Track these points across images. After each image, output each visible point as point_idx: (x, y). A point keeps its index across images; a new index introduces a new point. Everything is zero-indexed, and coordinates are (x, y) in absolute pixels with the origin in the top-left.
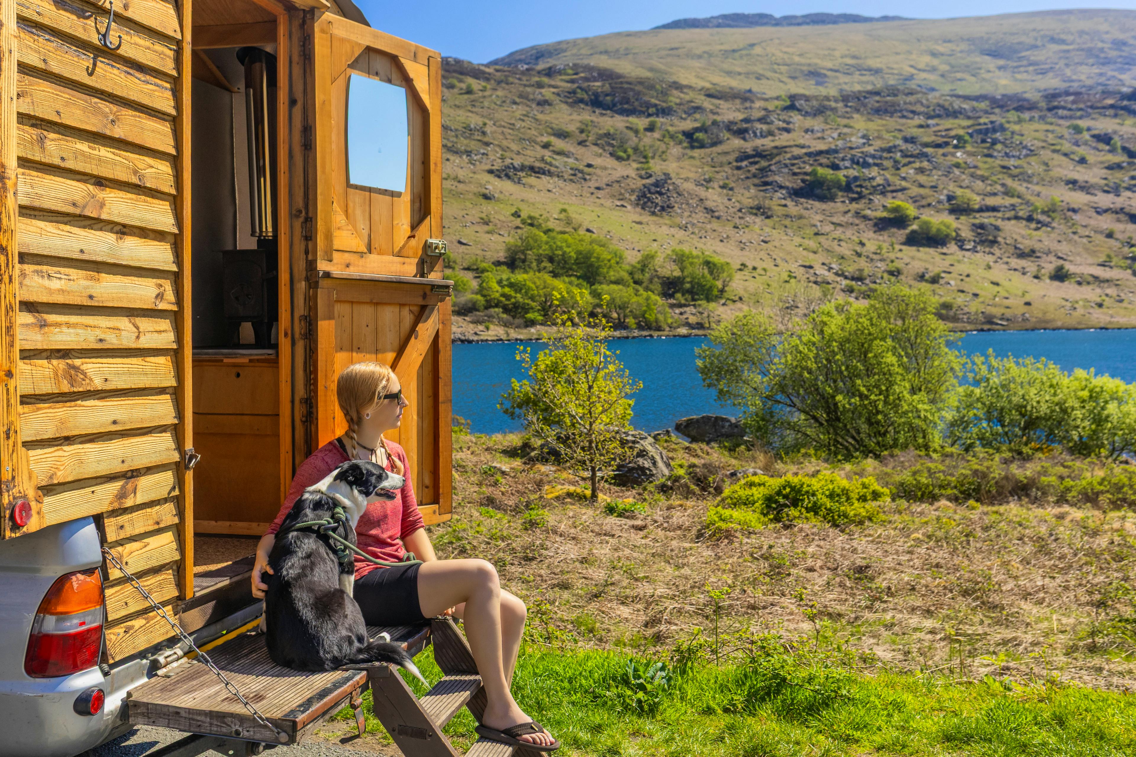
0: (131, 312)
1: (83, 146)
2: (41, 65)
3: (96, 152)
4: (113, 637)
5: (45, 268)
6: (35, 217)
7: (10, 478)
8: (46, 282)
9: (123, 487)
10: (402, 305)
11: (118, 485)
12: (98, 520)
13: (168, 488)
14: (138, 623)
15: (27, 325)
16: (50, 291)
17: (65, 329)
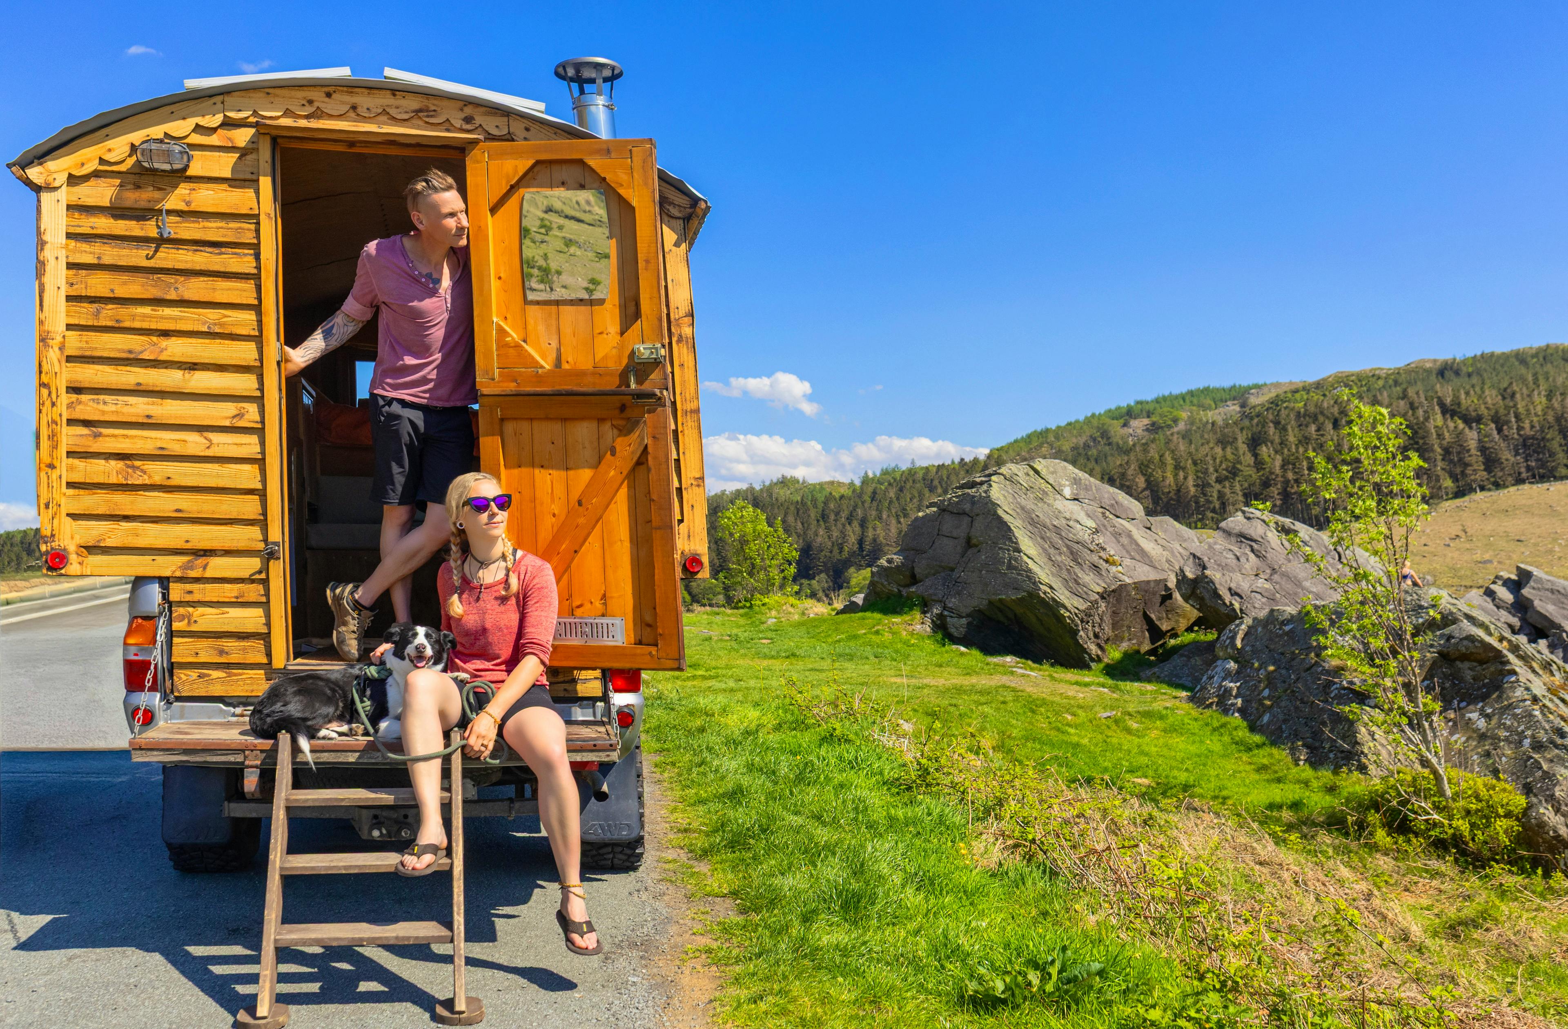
0: (200, 429)
1: (147, 310)
2: (96, 261)
3: (160, 313)
4: (184, 677)
5: (102, 397)
6: (93, 363)
7: (49, 534)
8: (101, 407)
9: (189, 562)
10: (601, 420)
11: (185, 559)
12: (164, 582)
13: (252, 571)
14: (215, 674)
15: (81, 435)
16: (103, 413)
17: (121, 440)
